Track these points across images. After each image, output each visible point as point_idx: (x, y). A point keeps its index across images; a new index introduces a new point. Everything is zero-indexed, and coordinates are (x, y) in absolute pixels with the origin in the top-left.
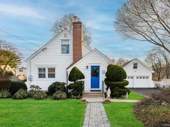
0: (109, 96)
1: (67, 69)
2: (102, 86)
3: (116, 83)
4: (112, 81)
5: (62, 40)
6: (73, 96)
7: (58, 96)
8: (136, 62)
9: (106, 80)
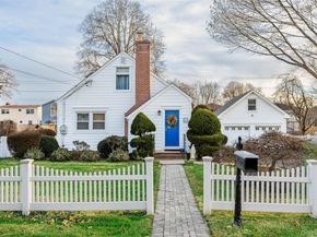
0: (193, 156)
1: (127, 115)
2: (184, 142)
3: (204, 137)
4: (198, 134)
5: (118, 68)
6: (138, 157)
7: (118, 156)
8: (253, 97)
9: (189, 133)
